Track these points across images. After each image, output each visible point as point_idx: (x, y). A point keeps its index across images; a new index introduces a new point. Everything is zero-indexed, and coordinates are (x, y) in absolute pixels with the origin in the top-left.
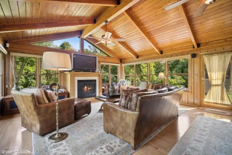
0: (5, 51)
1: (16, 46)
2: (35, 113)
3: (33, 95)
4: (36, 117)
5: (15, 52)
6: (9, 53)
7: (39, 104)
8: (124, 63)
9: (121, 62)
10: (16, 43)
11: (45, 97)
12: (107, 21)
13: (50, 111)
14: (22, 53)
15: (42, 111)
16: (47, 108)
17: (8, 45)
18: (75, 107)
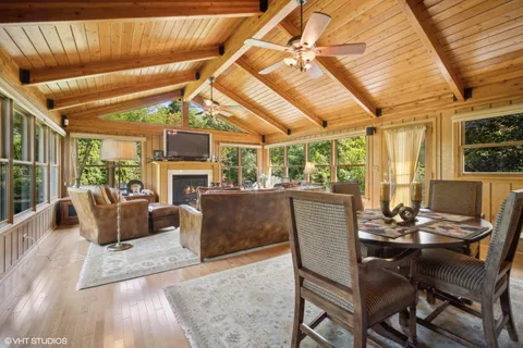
0: (62, 132)
1: (78, 122)
2: (92, 215)
3: (89, 193)
4: (94, 221)
5: (77, 131)
6: (68, 134)
7: (98, 203)
8: (268, 144)
9: (263, 141)
10: (77, 118)
11: (106, 197)
12: (212, 78)
13: (112, 214)
14: (87, 132)
15: (101, 213)
16: (108, 210)
17: (67, 122)
18: (150, 214)
